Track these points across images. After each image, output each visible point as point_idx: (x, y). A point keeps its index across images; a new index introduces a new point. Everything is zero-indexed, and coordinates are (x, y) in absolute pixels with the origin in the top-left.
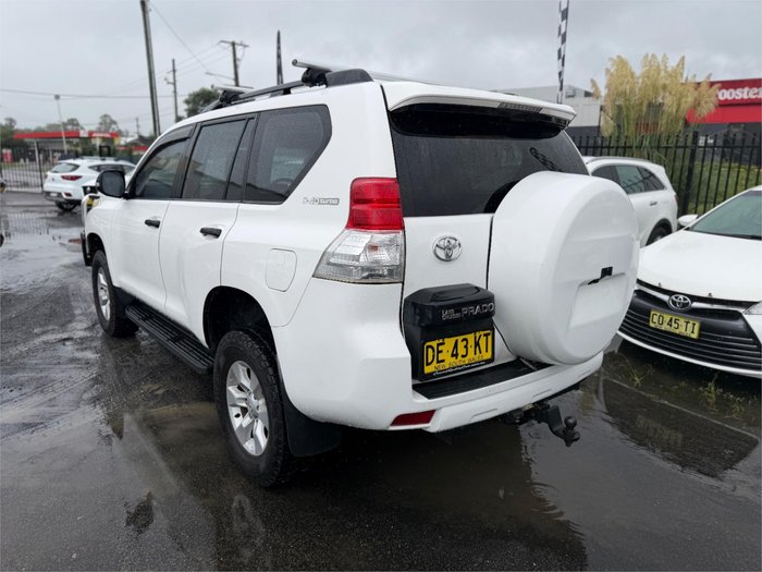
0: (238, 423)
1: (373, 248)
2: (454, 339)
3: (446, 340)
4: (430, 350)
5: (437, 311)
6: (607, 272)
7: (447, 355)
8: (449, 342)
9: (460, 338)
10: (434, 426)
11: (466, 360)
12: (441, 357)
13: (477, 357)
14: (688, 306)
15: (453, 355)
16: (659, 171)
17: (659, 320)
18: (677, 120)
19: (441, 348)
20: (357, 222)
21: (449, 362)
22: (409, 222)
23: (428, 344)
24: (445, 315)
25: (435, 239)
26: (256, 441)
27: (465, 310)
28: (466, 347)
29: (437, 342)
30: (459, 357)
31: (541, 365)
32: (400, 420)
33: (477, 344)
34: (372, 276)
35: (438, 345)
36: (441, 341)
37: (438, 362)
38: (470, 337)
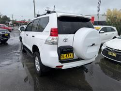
0: (37, 66)
1: (53, 39)
5: (63, 50)
6: (93, 44)
7: (65, 57)
8: (65, 55)
9: (67, 54)
10: (63, 68)
13: (70, 57)
14: (114, 51)
16: (115, 28)
17: (109, 53)
18: (119, 20)
20: (51, 35)
21: (65, 58)
22: (59, 35)
23: (61, 55)
24: (64, 50)
25: (63, 38)
26: (38, 69)
29: (63, 54)
30: (67, 57)
31: (82, 59)
32: (57, 67)
34: (53, 44)
37: (63, 58)
38: (69, 54)
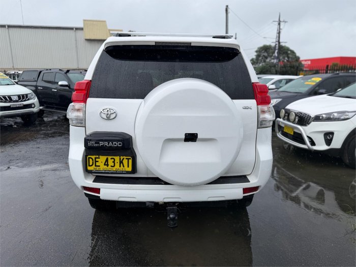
2: (106, 157)
3: (100, 157)
4: (91, 160)
7: (101, 163)
8: (103, 158)
9: (109, 158)
11: (114, 169)
12: (97, 164)
13: (121, 168)
15: (105, 165)
19: (97, 160)
21: (103, 167)
23: (89, 156)
24: (90, 144)
27: (101, 143)
28: (114, 162)
29: (95, 156)
30: (109, 166)
33: (121, 162)
35: (95, 158)
36: (97, 156)
37: (96, 166)
38: (117, 159)
